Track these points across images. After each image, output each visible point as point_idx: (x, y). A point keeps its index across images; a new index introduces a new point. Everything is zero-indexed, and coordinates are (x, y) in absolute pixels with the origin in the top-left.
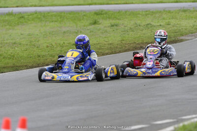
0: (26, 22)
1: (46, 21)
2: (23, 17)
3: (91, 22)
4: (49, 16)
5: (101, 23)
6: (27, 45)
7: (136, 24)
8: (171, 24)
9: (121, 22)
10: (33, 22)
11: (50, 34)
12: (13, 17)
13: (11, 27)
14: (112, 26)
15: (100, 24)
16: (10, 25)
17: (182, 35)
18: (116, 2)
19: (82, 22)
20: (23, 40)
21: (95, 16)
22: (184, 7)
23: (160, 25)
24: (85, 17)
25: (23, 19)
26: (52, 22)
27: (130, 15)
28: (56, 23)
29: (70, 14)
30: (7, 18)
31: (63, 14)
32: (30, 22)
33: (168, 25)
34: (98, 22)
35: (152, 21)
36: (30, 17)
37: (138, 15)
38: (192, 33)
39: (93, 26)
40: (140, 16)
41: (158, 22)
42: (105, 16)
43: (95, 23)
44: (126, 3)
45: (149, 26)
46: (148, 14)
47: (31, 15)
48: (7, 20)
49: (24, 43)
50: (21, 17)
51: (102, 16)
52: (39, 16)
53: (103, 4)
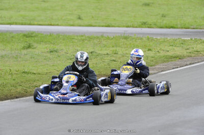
15: (34, 48)
18: (39, 23)
22: (124, 33)
34: (32, 46)
40: (76, 41)
42: (36, 39)
43: (29, 47)
44: (51, 25)
51: (33, 38)
53: (25, 24)
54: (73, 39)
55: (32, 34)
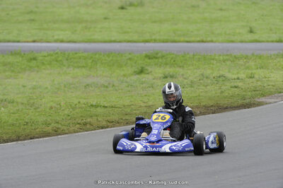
0: (38, 67)
1: (68, 67)
2: (35, 59)
3: (136, 70)
4: (74, 58)
5: (151, 72)
6: (23, 104)
7: (202, 75)
8: (256, 76)
9: (181, 71)
10: (48, 66)
11: (65, 87)
12: (21, 59)
13: (13, 74)
14: (166, 77)
15: (148, 73)
16: (13, 71)
17: (264, 96)
18: (187, 39)
19: (123, 70)
20: (20, 96)
21: (147, 60)
23: (238, 79)
24: (129, 62)
25: (35, 62)
26: (78, 67)
27: (199, 60)
28: (84, 70)
29: (108, 56)
30: (11, 59)
31: (97, 56)
32: (43, 67)
33: (251, 77)
34: (147, 70)
35: (229, 72)
36: (46, 58)
37: (212, 61)
38: (280, 93)
39: (138, 76)
41: (238, 73)
42: (160, 60)
43: (141, 71)
44: (203, 41)
45: (221, 79)
46: (227, 60)
47: (48, 56)
48: (9, 63)
49: (19, 100)
50: (31, 59)
51: (157, 60)
52: (60, 59)
54: (213, 59)
55: (157, 54)
